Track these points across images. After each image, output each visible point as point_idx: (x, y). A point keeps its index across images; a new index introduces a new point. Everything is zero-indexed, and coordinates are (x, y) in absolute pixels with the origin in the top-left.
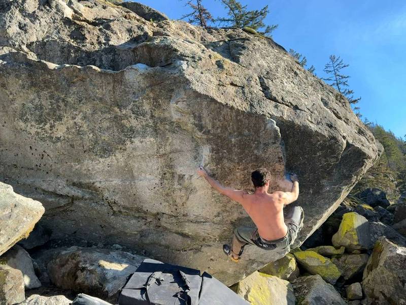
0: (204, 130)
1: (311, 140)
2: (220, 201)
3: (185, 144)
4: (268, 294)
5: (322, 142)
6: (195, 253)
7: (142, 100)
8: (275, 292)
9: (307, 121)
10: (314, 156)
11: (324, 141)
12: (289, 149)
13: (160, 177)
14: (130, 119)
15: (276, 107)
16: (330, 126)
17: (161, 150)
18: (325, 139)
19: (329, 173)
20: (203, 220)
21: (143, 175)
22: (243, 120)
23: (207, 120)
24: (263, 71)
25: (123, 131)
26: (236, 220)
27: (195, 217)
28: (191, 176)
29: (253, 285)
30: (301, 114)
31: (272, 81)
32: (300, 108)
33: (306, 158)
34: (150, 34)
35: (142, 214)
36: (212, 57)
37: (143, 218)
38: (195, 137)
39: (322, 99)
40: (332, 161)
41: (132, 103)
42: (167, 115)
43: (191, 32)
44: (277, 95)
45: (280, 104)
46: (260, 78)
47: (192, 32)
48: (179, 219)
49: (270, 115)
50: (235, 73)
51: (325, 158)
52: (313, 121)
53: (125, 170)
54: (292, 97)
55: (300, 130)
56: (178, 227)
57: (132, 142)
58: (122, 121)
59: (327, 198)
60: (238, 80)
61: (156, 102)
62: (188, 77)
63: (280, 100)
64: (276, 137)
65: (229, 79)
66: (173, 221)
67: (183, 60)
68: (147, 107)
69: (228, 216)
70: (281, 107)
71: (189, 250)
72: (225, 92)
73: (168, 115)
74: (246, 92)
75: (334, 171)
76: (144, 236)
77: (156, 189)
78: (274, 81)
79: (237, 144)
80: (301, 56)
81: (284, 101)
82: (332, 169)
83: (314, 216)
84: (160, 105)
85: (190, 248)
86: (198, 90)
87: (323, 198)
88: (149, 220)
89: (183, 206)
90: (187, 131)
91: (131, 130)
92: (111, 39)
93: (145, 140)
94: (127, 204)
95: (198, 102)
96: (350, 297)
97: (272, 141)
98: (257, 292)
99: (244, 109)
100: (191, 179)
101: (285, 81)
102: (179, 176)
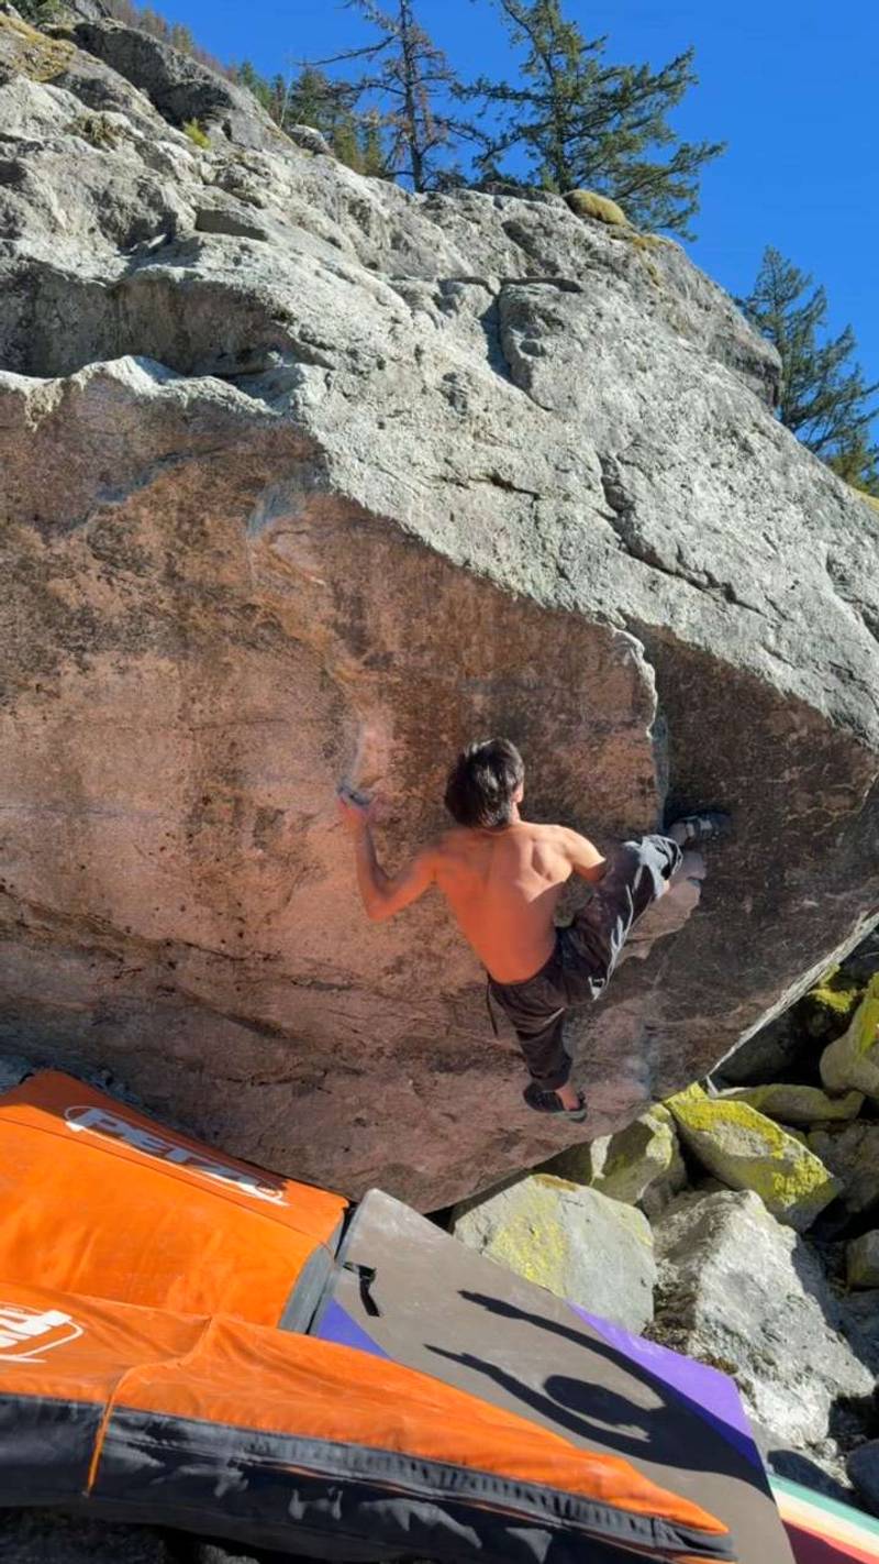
0: (371, 651)
1: (768, 722)
2: (409, 916)
3: (294, 694)
4: (557, 1253)
5: (804, 732)
6: (300, 1093)
7: (136, 509)
8: (584, 1246)
9: (762, 650)
10: (769, 780)
11: (815, 731)
12: (682, 749)
13: (189, 810)
14: (81, 576)
15: (653, 585)
16: (845, 674)
17: (198, 706)
18: (816, 722)
19: (820, 848)
20: (337, 980)
21: (121, 795)
22: (523, 627)
23: (386, 618)
24: (622, 432)
25: (48, 622)
26: (461, 990)
27: (309, 966)
28: (307, 819)
29: (504, 1218)
30: (741, 623)
31: (650, 477)
32: (740, 596)
33: (739, 785)
34: (186, 219)
35: (108, 942)
36: (424, 357)
37: (110, 955)
38: (333, 675)
39: (830, 564)
40: (837, 806)
41: (95, 517)
42: (228, 574)
43: (352, 212)
44: (659, 537)
45: (666, 577)
46: (604, 462)
47: (360, 211)
48: (247, 968)
49: (626, 617)
50: (510, 434)
51: (811, 792)
52: (784, 652)
53: (49, 772)
54: (718, 549)
55: (730, 683)
56: (244, 999)
57: (85, 668)
58: (52, 584)
59: (802, 934)
60: (517, 462)
61: (192, 522)
62: (322, 437)
63: (670, 562)
64: (639, 704)
65: (482, 456)
66: (227, 976)
67: (312, 360)
68: (150, 537)
69: (433, 974)
70: (673, 587)
71: (280, 1082)
72: (462, 510)
73: (234, 577)
74: (542, 515)
75: (839, 841)
76: (111, 1020)
77: (167, 854)
78: (656, 478)
79: (491, 714)
80: (808, 282)
81: (686, 566)
82: (833, 833)
83: (749, 993)
84: (204, 534)
85: (281, 1077)
86: (360, 496)
87: (787, 935)
88: (132, 963)
89: (269, 922)
90: (307, 645)
91: (82, 622)
92: (25, 232)
93: (138, 663)
94: (51, 902)
95: (355, 542)
96: (856, 1274)
97: (624, 715)
98: (519, 1246)
99: (529, 587)
100: (304, 828)
101: (699, 476)
102: (262, 812)
